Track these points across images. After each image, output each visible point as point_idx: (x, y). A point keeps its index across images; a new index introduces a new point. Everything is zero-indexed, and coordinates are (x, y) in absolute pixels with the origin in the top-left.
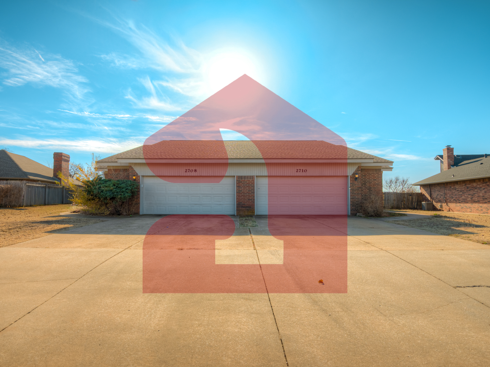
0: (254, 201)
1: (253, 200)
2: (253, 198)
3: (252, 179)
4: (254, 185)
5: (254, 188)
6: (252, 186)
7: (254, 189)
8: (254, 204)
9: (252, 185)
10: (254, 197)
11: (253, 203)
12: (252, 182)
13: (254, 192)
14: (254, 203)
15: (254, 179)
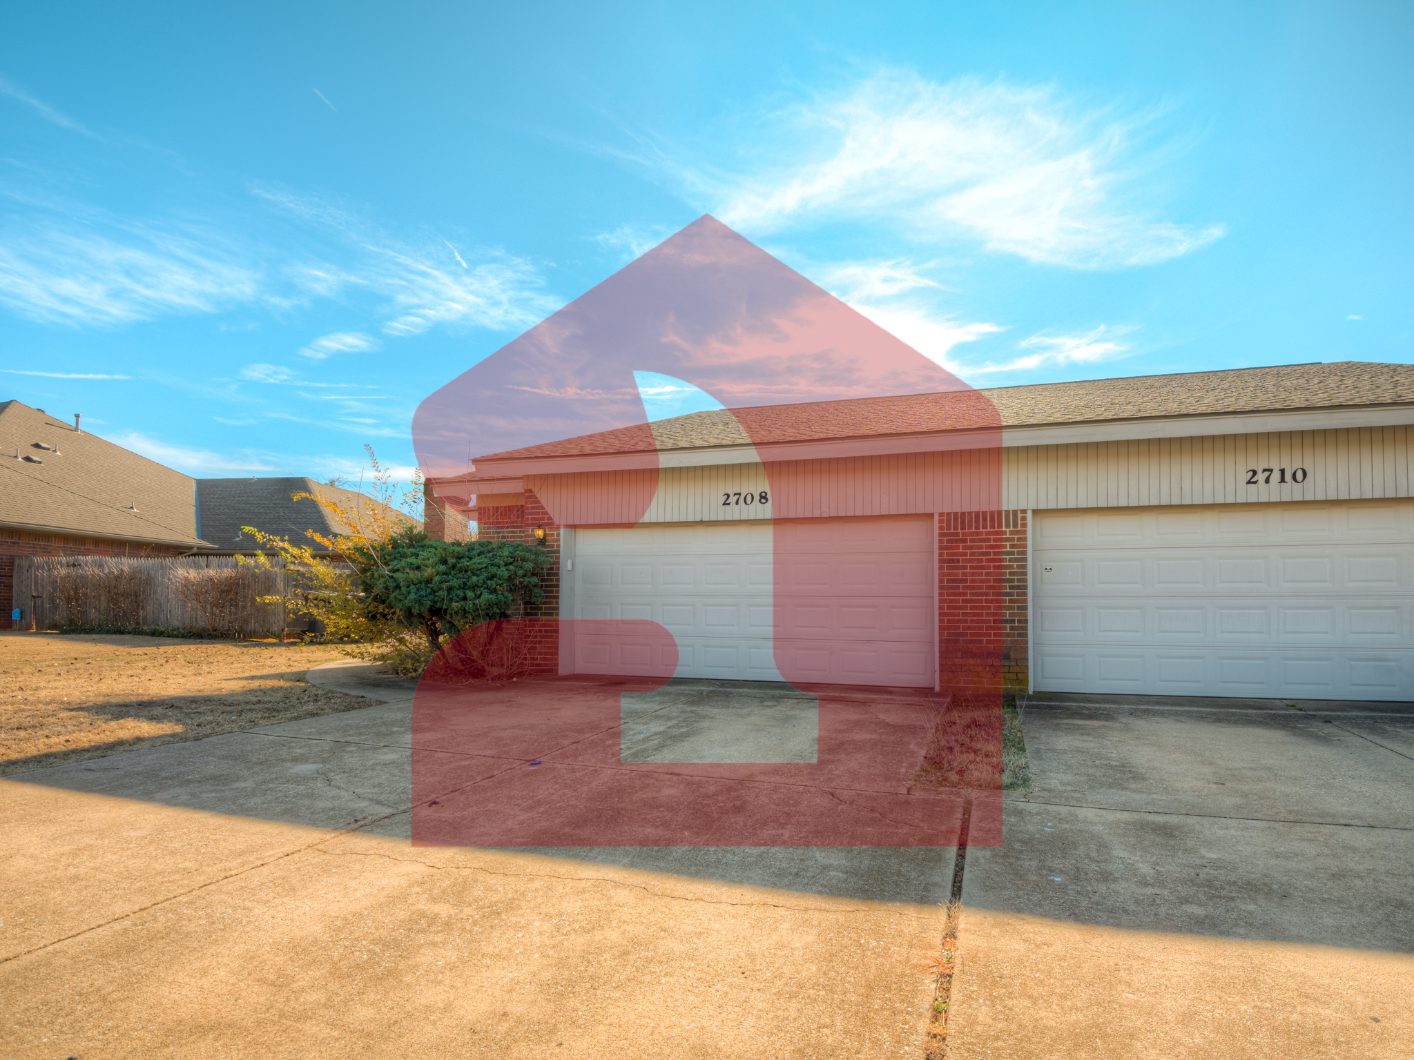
0: (1026, 628)
1: (1019, 621)
2: (1021, 615)
3: (1015, 525)
4: (1025, 553)
5: (1025, 567)
6: (1016, 560)
7: (1025, 574)
8: (1026, 642)
9: (1012, 553)
10: (1025, 608)
11: (1019, 635)
12: (1013, 539)
13: (1026, 587)
14: (1026, 635)
15: (1024, 525)
